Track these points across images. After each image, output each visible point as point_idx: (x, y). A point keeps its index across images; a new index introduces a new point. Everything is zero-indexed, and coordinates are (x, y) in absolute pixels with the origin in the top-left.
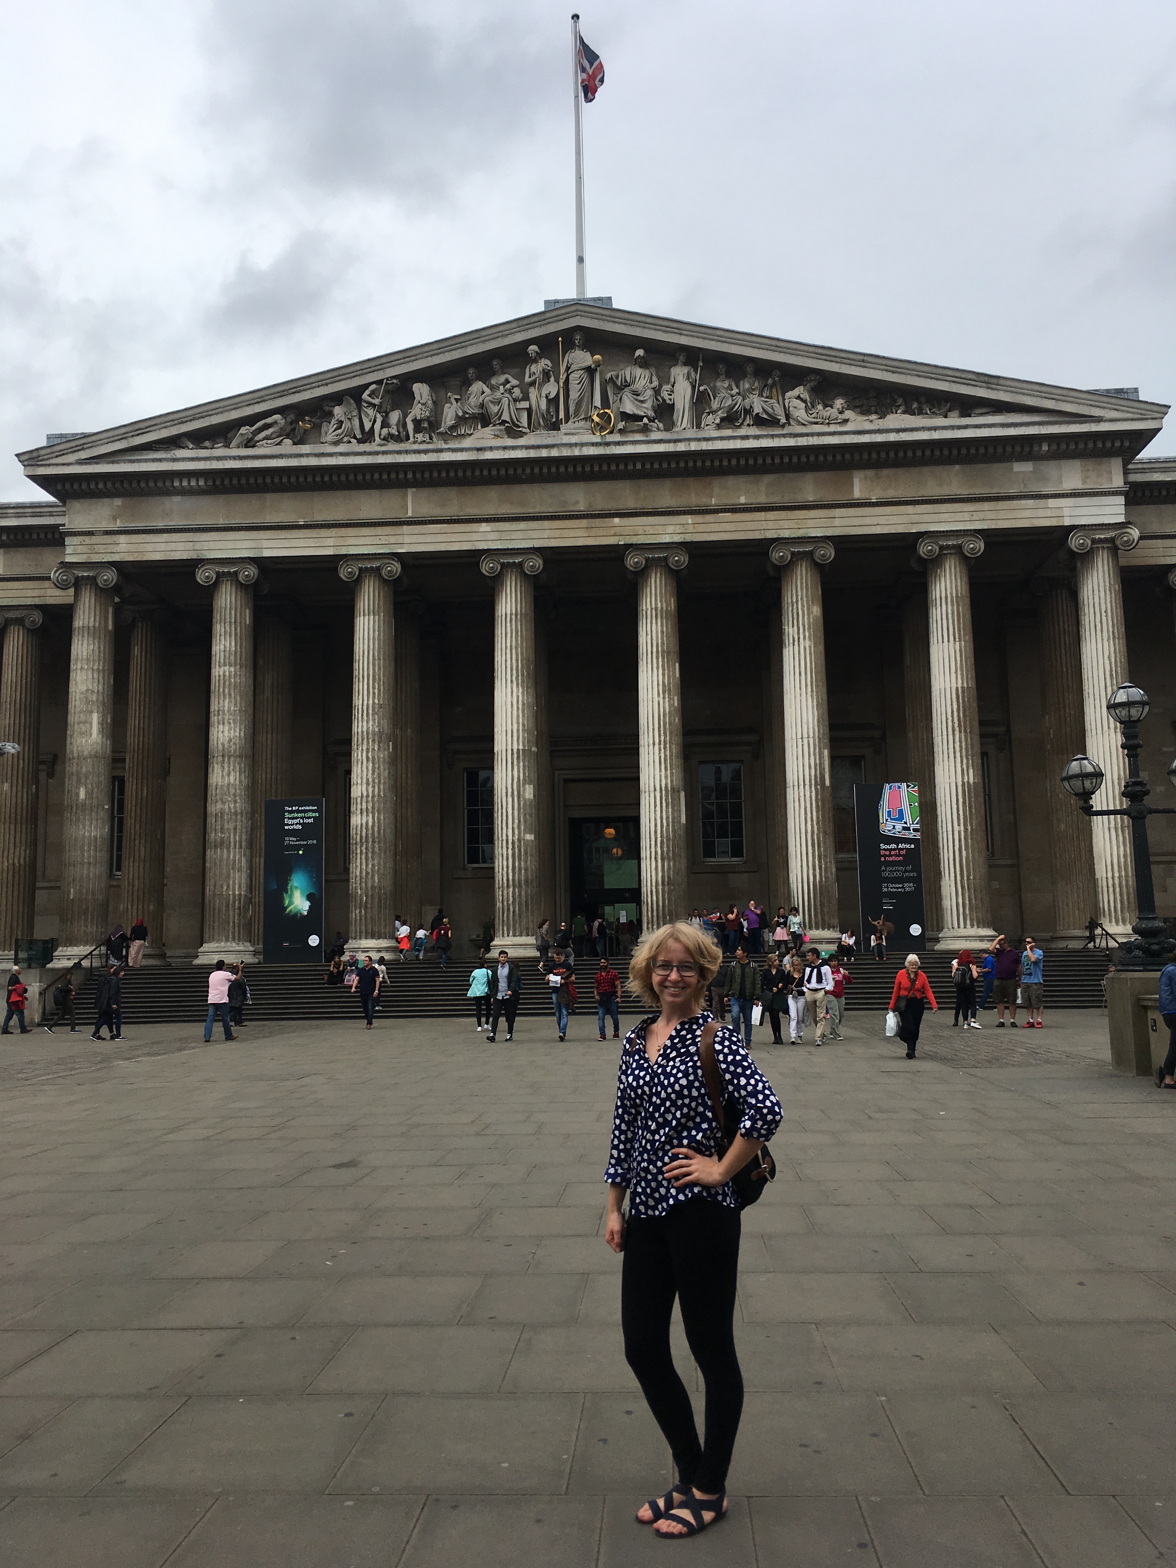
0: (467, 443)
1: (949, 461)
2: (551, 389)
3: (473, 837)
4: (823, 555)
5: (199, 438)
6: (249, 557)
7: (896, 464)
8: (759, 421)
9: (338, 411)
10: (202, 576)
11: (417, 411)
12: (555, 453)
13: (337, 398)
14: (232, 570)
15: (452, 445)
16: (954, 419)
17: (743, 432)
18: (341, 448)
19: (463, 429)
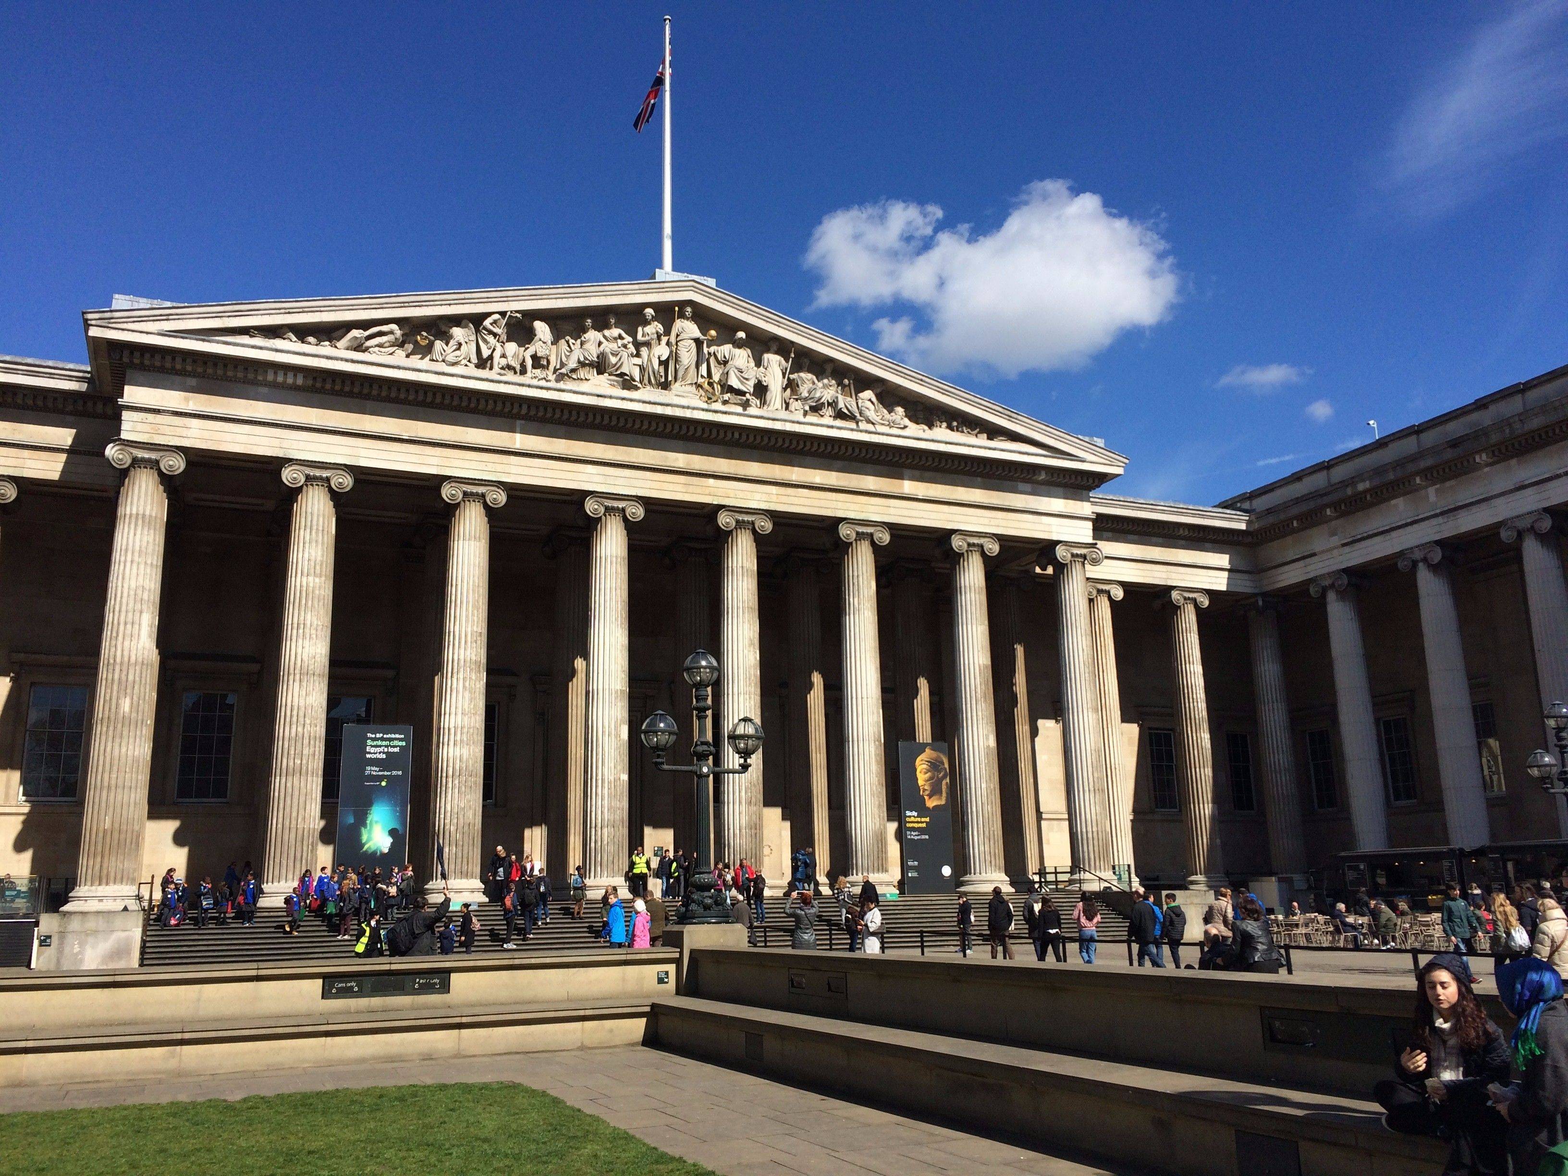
2: (662, 351)
4: (880, 538)
5: (302, 332)
6: (345, 465)
7: (937, 469)
9: (457, 332)
10: (285, 476)
11: (536, 347)
12: (669, 411)
14: (324, 475)
16: (983, 439)
18: (459, 370)
19: (582, 373)
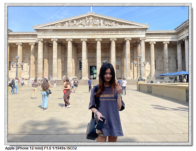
0: (79, 27)
1: (128, 30)
2: (88, 21)
3: (80, 67)
5: (51, 25)
6: (57, 38)
7: (123, 30)
8: (109, 26)
9: (66, 23)
10: (52, 40)
11: (74, 23)
12: (88, 28)
13: (66, 22)
15: (78, 27)
16: (129, 26)
17: (108, 27)
18: (66, 27)
19: (79, 25)
